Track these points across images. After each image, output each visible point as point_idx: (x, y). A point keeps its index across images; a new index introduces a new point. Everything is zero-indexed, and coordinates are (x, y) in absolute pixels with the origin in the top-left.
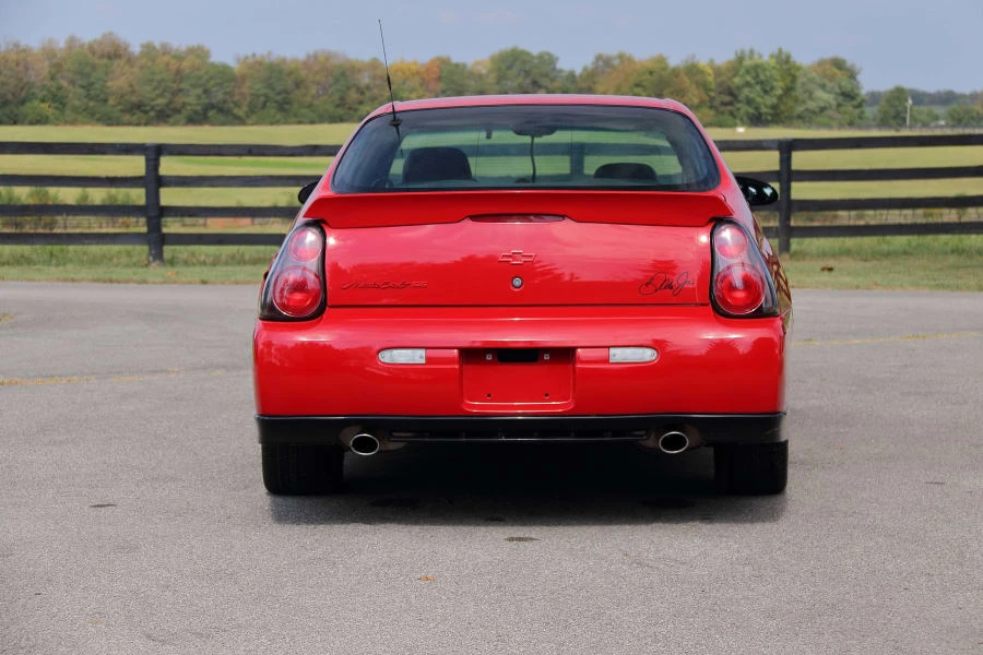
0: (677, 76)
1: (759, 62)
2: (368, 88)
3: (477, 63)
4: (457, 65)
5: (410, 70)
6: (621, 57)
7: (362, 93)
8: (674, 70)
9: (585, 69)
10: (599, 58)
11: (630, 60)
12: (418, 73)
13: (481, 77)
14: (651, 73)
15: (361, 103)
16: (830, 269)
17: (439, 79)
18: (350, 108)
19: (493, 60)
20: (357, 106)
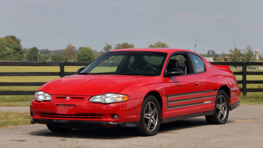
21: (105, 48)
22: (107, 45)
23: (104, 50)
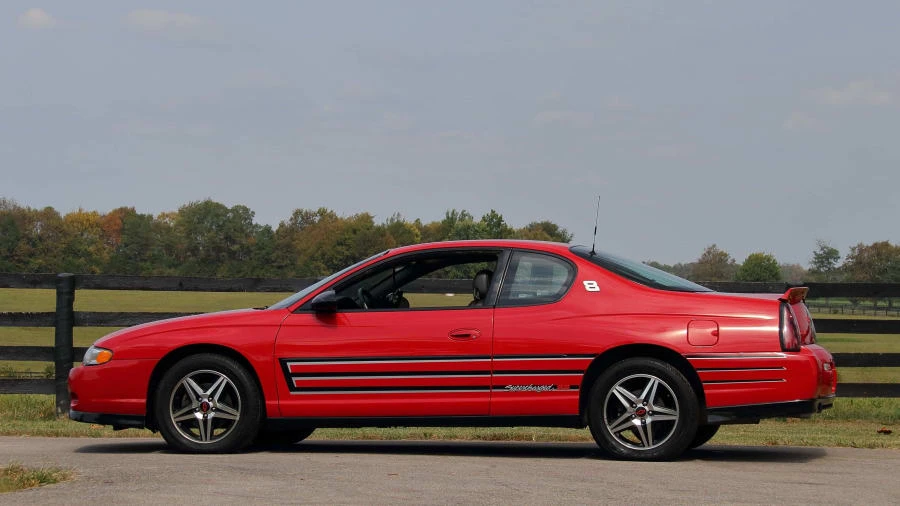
0: (383, 236)
1: (469, 223)
2: (40, 238)
3: (164, 215)
4: (142, 217)
5: (88, 220)
6: (322, 213)
7: (34, 245)
8: (379, 229)
9: (282, 225)
10: (297, 213)
11: (332, 216)
12: (98, 225)
13: (168, 229)
14: (355, 232)
15: (32, 255)
16: (888, 432)
17: (122, 231)
18: (19, 261)
19: (181, 212)
20: (27, 259)
21: (818, 257)
22: (822, 249)
23: (815, 263)
